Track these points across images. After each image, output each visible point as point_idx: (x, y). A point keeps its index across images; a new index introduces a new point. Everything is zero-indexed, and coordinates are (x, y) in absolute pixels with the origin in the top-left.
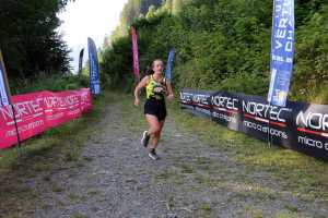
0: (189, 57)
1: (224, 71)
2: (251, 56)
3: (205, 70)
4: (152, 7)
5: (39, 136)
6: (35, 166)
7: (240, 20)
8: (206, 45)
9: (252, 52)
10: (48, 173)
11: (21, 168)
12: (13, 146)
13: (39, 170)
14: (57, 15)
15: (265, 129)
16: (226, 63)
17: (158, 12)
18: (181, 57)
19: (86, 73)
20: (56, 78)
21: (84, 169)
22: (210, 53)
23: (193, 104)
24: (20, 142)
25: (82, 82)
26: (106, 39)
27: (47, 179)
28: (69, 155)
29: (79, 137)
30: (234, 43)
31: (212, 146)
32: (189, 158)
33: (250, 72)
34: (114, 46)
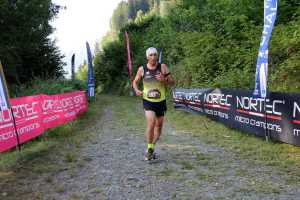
0: (180, 57)
1: (216, 69)
2: (242, 53)
3: (197, 69)
4: (141, 11)
5: (38, 139)
6: (36, 169)
7: (229, 18)
8: (196, 44)
9: (243, 49)
10: (49, 174)
11: (22, 170)
12: (13, 149)
13: (40, 172)
14: (50, 23)
15: (258, 124)
16: (217, 61)
17: (146, 16)
18: (172, 57)
19: (80, 77)
20: (51, 83)
21: (85, 169)
22: (201, 52)
23: (184, 102)
24: (19, 145)
25: (77, 86)
26: (97, 44)
27: (49, 181)
28: (68, 156)
29: (77, 139)
30: (224, 42)
31: (209, 142)
32: (188, 154)
33: (242, 69)
34: (105, 50)
